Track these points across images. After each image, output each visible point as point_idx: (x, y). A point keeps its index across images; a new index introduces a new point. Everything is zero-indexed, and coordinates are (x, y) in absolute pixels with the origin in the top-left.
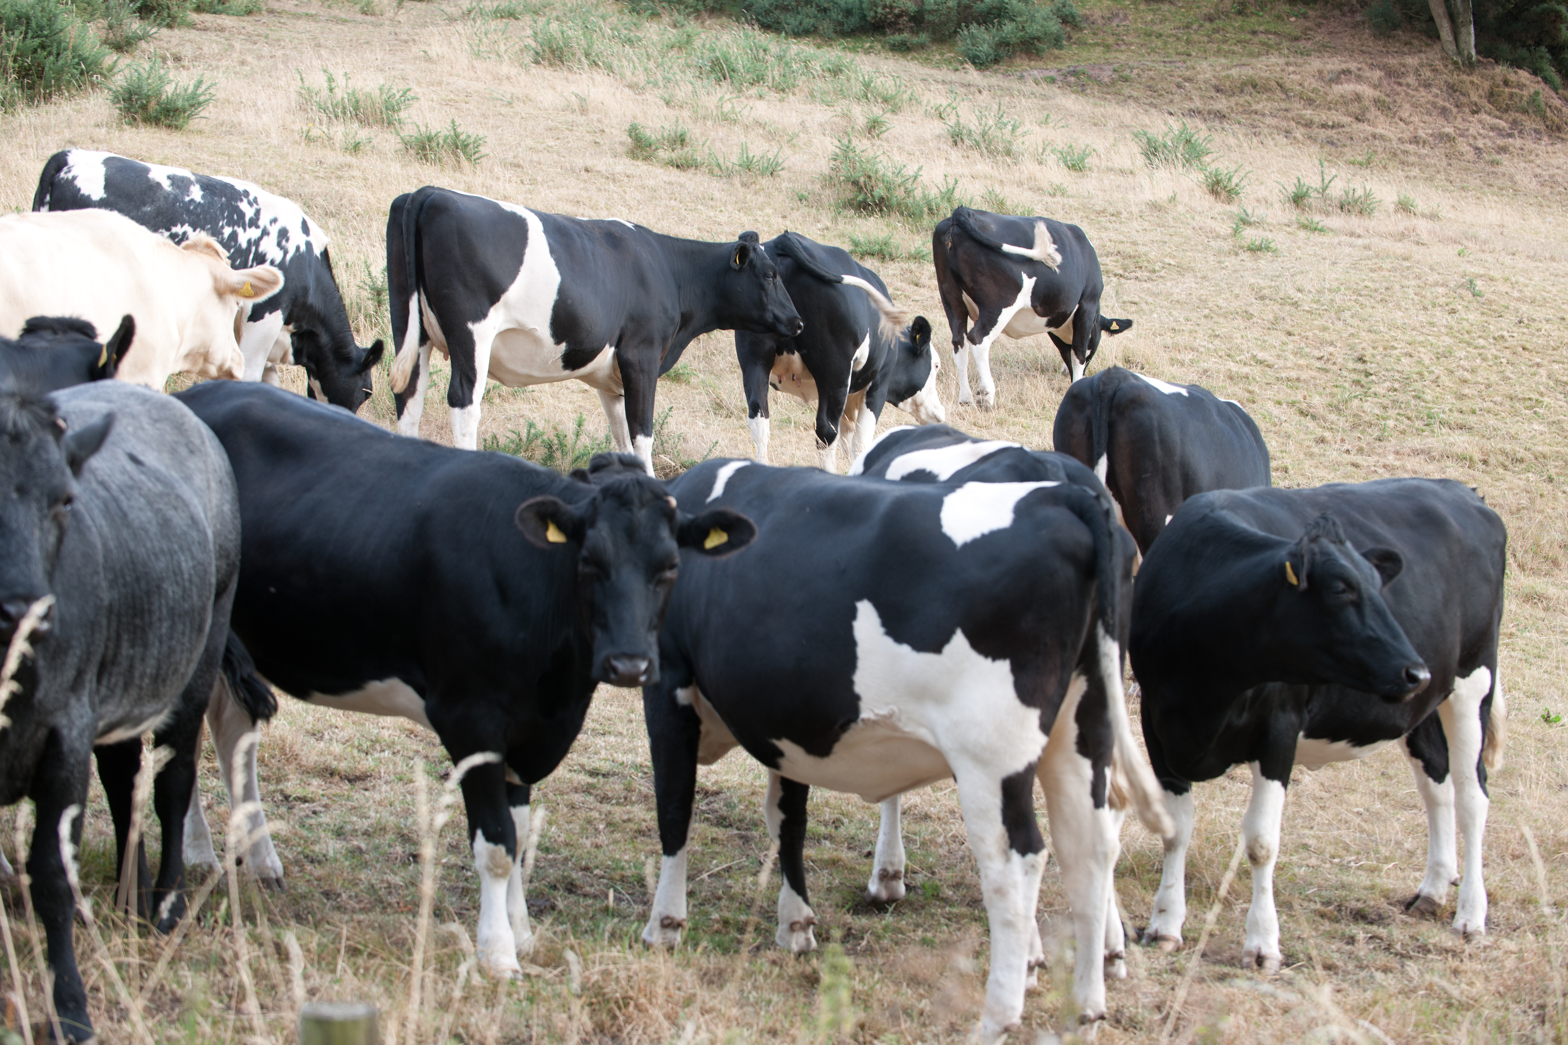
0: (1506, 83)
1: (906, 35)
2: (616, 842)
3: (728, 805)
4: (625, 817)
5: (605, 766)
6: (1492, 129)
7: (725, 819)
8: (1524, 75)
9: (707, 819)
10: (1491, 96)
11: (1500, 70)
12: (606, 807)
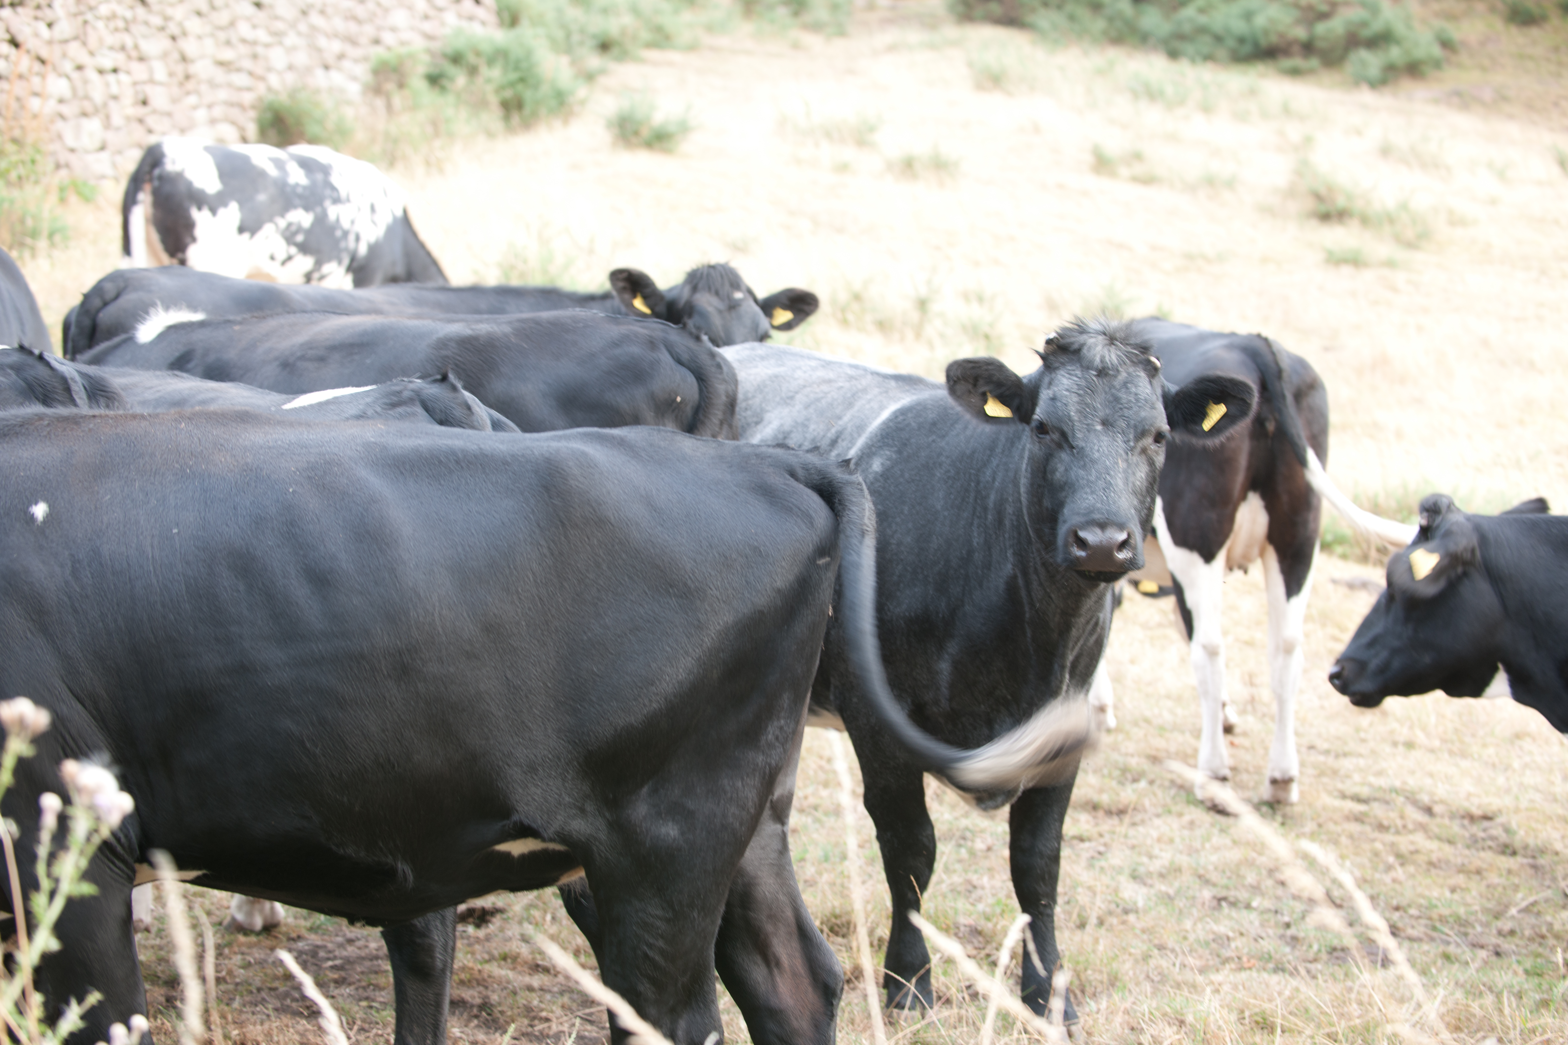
1: (1297, 61)
2: (1412, 876)
3: (1507, 830)
4: (1412, 848)
5: (1365, 792)
7: (1506, 846)
9: (1490, 848)
12: (1389, 837)
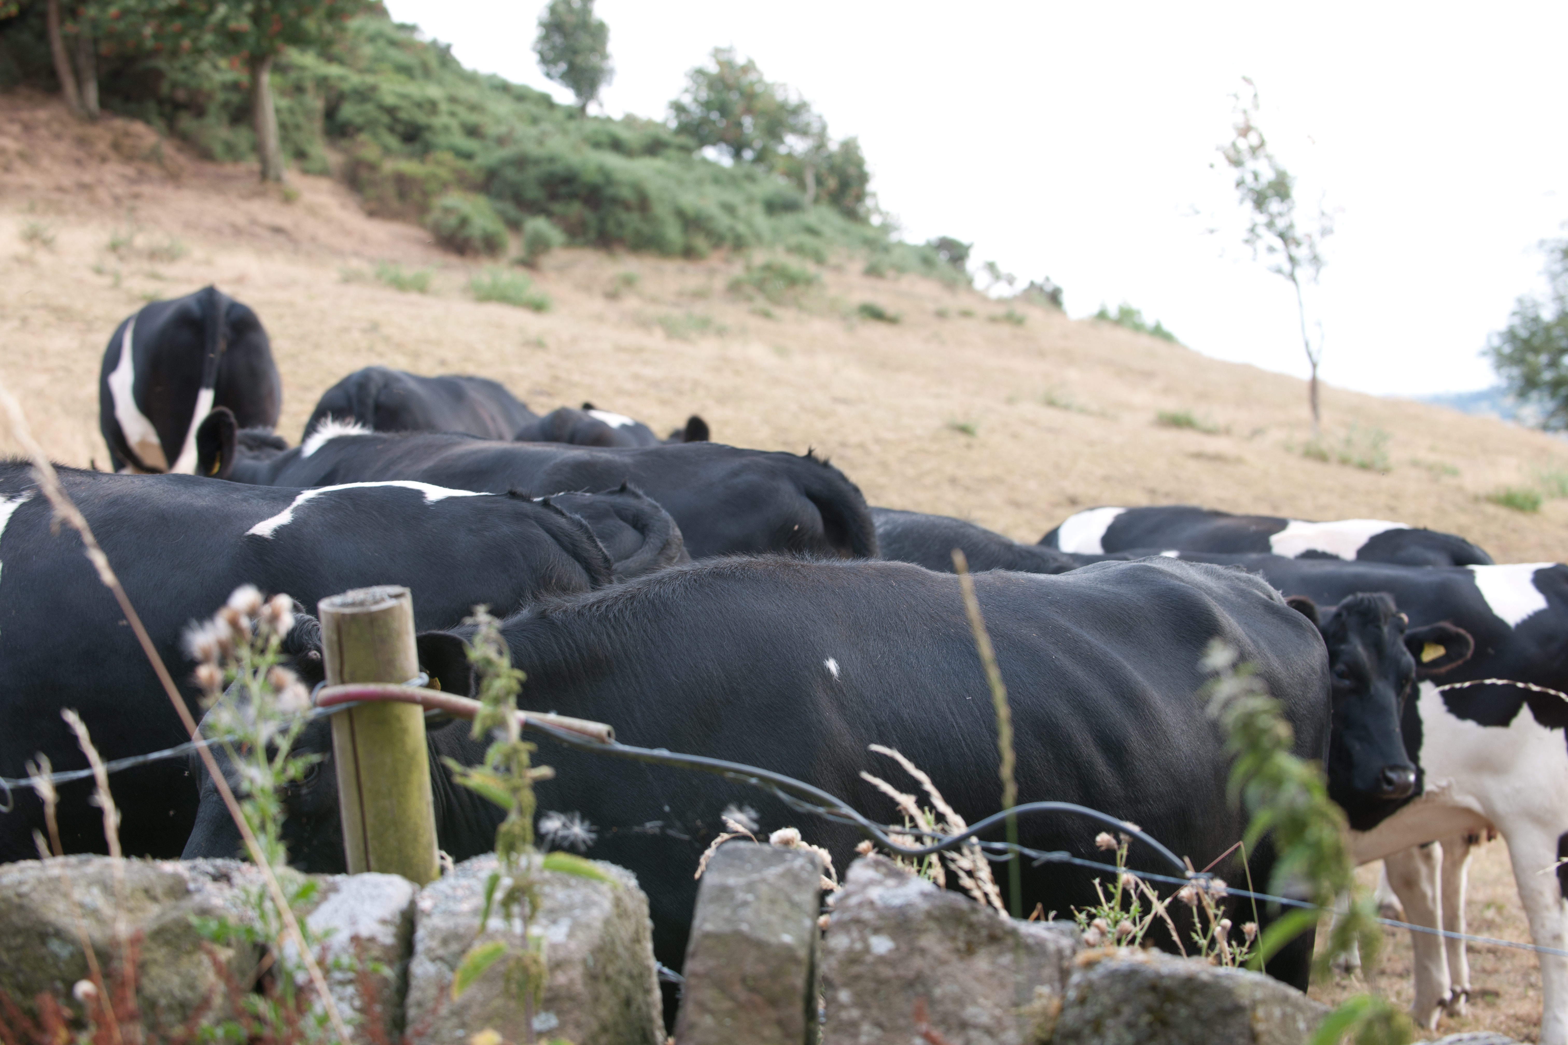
0: (127, 134)
6: (124, 177)
8: (138, 127)
10: (116, 146)
11: (119, 123)
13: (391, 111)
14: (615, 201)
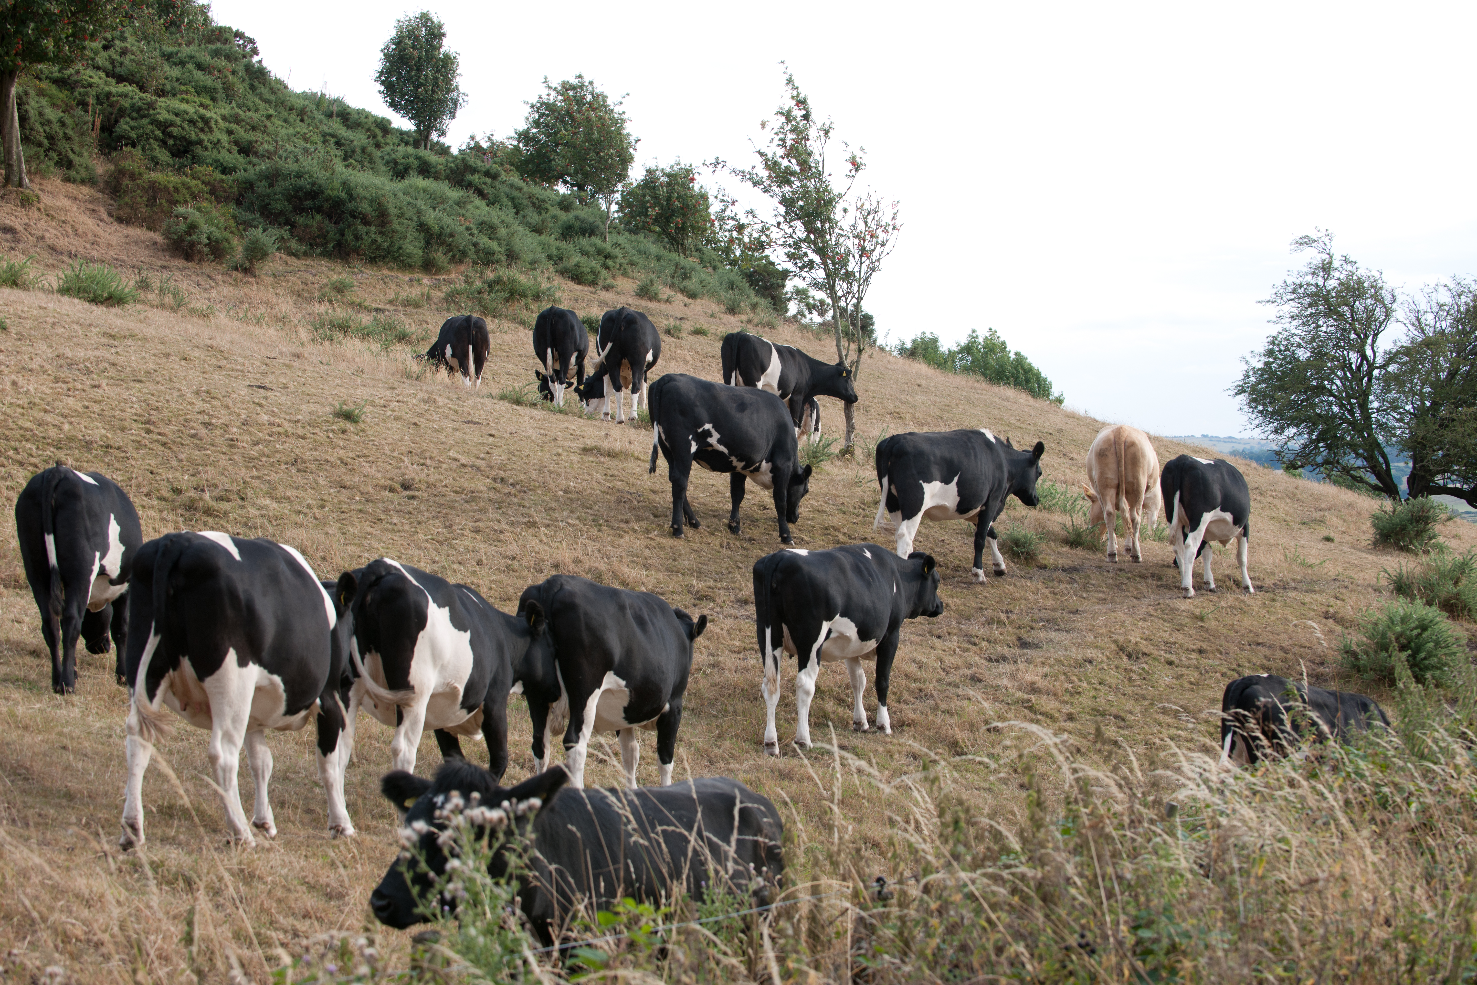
13: (164, 126)
14: (353, 215)
